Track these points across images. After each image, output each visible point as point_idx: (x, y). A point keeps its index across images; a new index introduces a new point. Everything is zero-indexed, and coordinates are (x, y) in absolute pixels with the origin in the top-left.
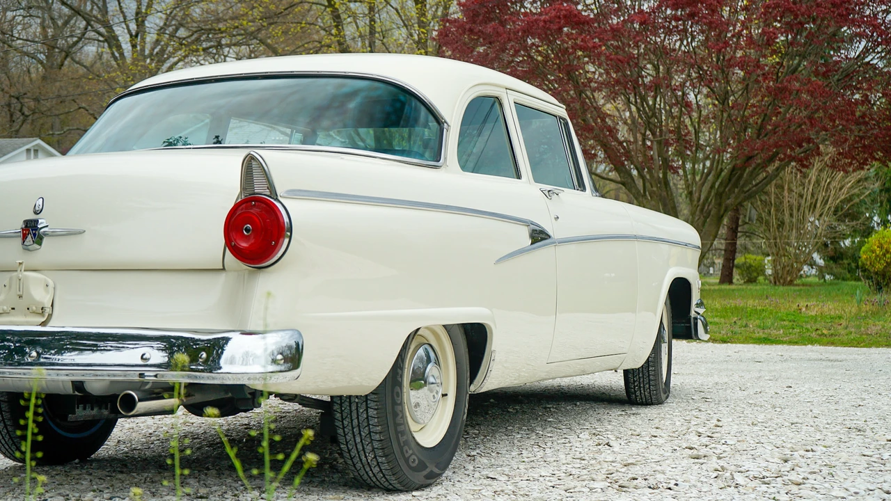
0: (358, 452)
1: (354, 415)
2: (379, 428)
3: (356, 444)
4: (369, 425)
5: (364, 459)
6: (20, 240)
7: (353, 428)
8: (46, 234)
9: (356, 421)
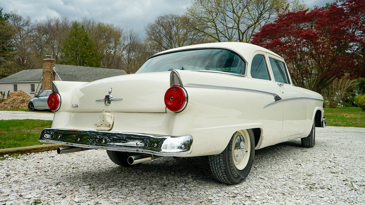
0: (217, 173)
1: (215, 161)
2: (223, 165)
3: (216, 170)
4: (220, 164)
5: (219, 175)
6: (104, 102)
7: (215, 165)
8: (112, 100)
9: (216, 162)
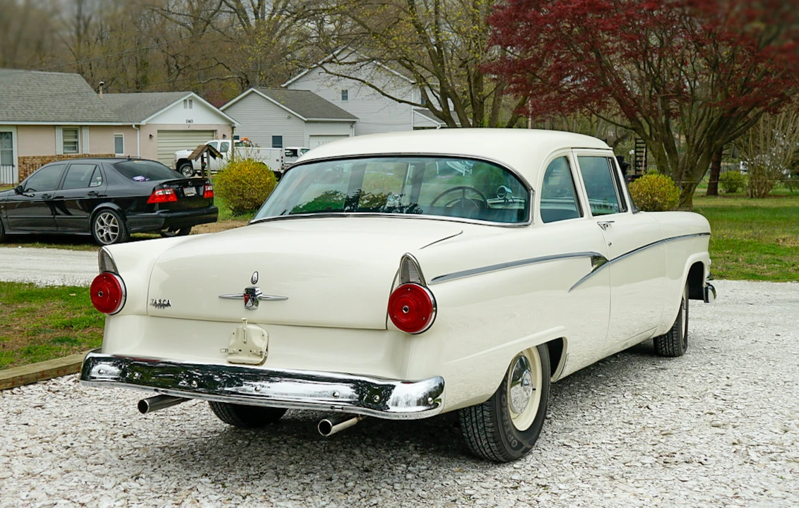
0: (476, 439)
1: (473, 415)
2: (491, 424)
3: (474, 434)
4: (484, 422)
5: (480, 443)
6: (243, 302)
7: (472, 424)
8: (260, 298)
9: (474, 418)
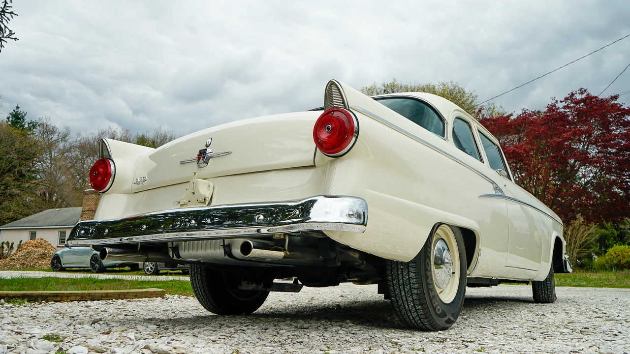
0: (403, 302)
1: (400, 277)
2: (417, 285)
3: (402, 297)
4: (410, 283)
5: (407, 307)
6: (196, 163)
7: (400, 286)
8: (212, 157)
9: (401, 281)
